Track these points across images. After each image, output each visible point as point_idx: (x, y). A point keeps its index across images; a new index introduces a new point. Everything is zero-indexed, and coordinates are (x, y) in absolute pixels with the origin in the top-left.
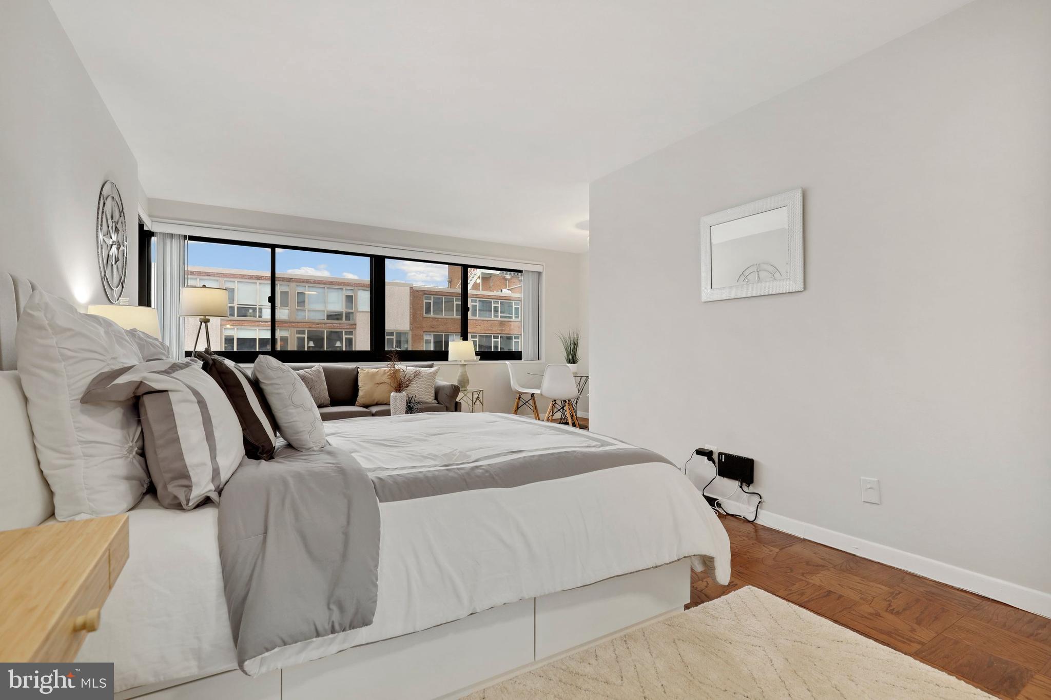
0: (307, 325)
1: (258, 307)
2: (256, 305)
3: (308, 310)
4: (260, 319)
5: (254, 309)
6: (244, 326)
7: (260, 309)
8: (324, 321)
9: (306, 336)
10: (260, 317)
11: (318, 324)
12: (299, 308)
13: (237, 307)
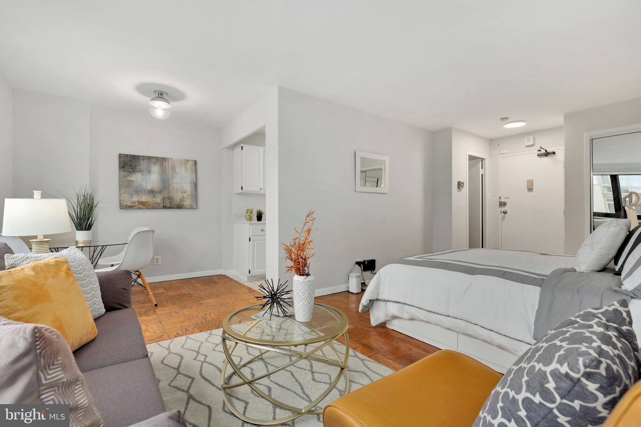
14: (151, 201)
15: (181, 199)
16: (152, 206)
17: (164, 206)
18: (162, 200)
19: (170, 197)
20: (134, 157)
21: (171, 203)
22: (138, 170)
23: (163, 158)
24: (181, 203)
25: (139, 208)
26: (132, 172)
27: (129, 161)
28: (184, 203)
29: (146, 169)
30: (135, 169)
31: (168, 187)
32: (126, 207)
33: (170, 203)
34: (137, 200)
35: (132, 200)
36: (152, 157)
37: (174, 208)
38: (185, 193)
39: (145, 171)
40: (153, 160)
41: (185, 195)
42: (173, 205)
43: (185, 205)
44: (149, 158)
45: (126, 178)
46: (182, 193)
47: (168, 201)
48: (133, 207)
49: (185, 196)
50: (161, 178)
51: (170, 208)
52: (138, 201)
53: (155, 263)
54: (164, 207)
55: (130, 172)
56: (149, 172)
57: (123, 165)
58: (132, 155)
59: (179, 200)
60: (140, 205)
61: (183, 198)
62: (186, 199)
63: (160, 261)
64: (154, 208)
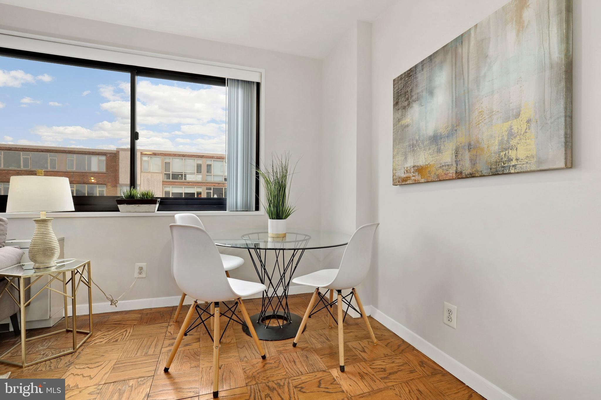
0: (213, 184)
1: (183, 174)
2: (183, 173)
3: (213, 175)
4: (185, 181)
5: (182, 175)
6: (176, 185)
7: (185, 175)
8: (222, 182)
9: (212, 191)
10: (185, 179)
11: (219, 184)
12: (208, 174)
13: (172, 174)
14: (433, 162)
15: (501, 143)
16: (435, 173)
17: (459, 170)
18: (454, 156)
19: (472, 143)
20: (409, 74)
21: (473, 162)
22: (414, 98)
23: (456, 40)
24: (502, 154)
25: (417, 183)
26: (407, 107)
27: (403, 87)
28: (512, 154)
29: (426, 88)
30: (412, 96)
31: (467, 114)
32: (399, 182)
33: (471, 160)
34: (412, 164)
35: (406, 166)
36: (437, 52)
37: (482, 176)
38: (518, 115)
39: (424, 93)
40: (437, 60)
41: (517, 125)
42: (481, 167)
43: (517, 160)
44: (431, 58)
45: (400, 123)
46: (507, 119)
47: (467, 156)
48: (406, 181)
49: (515, 130)
50: (452, 98)
51: (472, 176)
52: (414, 167)
53: (446, 321)
54: (460, 176)
55: (404, 108)
56: (431, 93)
57: (397, 98)
58: (407, 71)
59: (497, 147)
60: (417, 174)
61: (511, 135)
62: (518, 138)
63: (454, 316)
64: (440, 180)
